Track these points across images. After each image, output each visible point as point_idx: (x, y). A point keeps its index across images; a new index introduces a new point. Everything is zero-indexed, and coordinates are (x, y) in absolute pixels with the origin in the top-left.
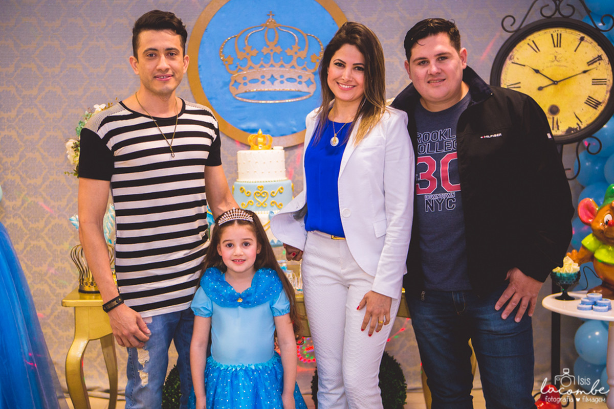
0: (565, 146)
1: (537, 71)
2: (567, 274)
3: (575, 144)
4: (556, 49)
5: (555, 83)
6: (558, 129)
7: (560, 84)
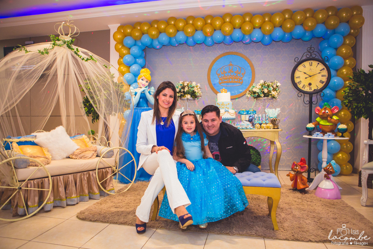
0: (313, 95)
1: (305, 73)
2: (311, 128)
3: (316, 94)
4: (311, 67)
5: (310, 76)
6: (311, 89)
7: (312, 77)
